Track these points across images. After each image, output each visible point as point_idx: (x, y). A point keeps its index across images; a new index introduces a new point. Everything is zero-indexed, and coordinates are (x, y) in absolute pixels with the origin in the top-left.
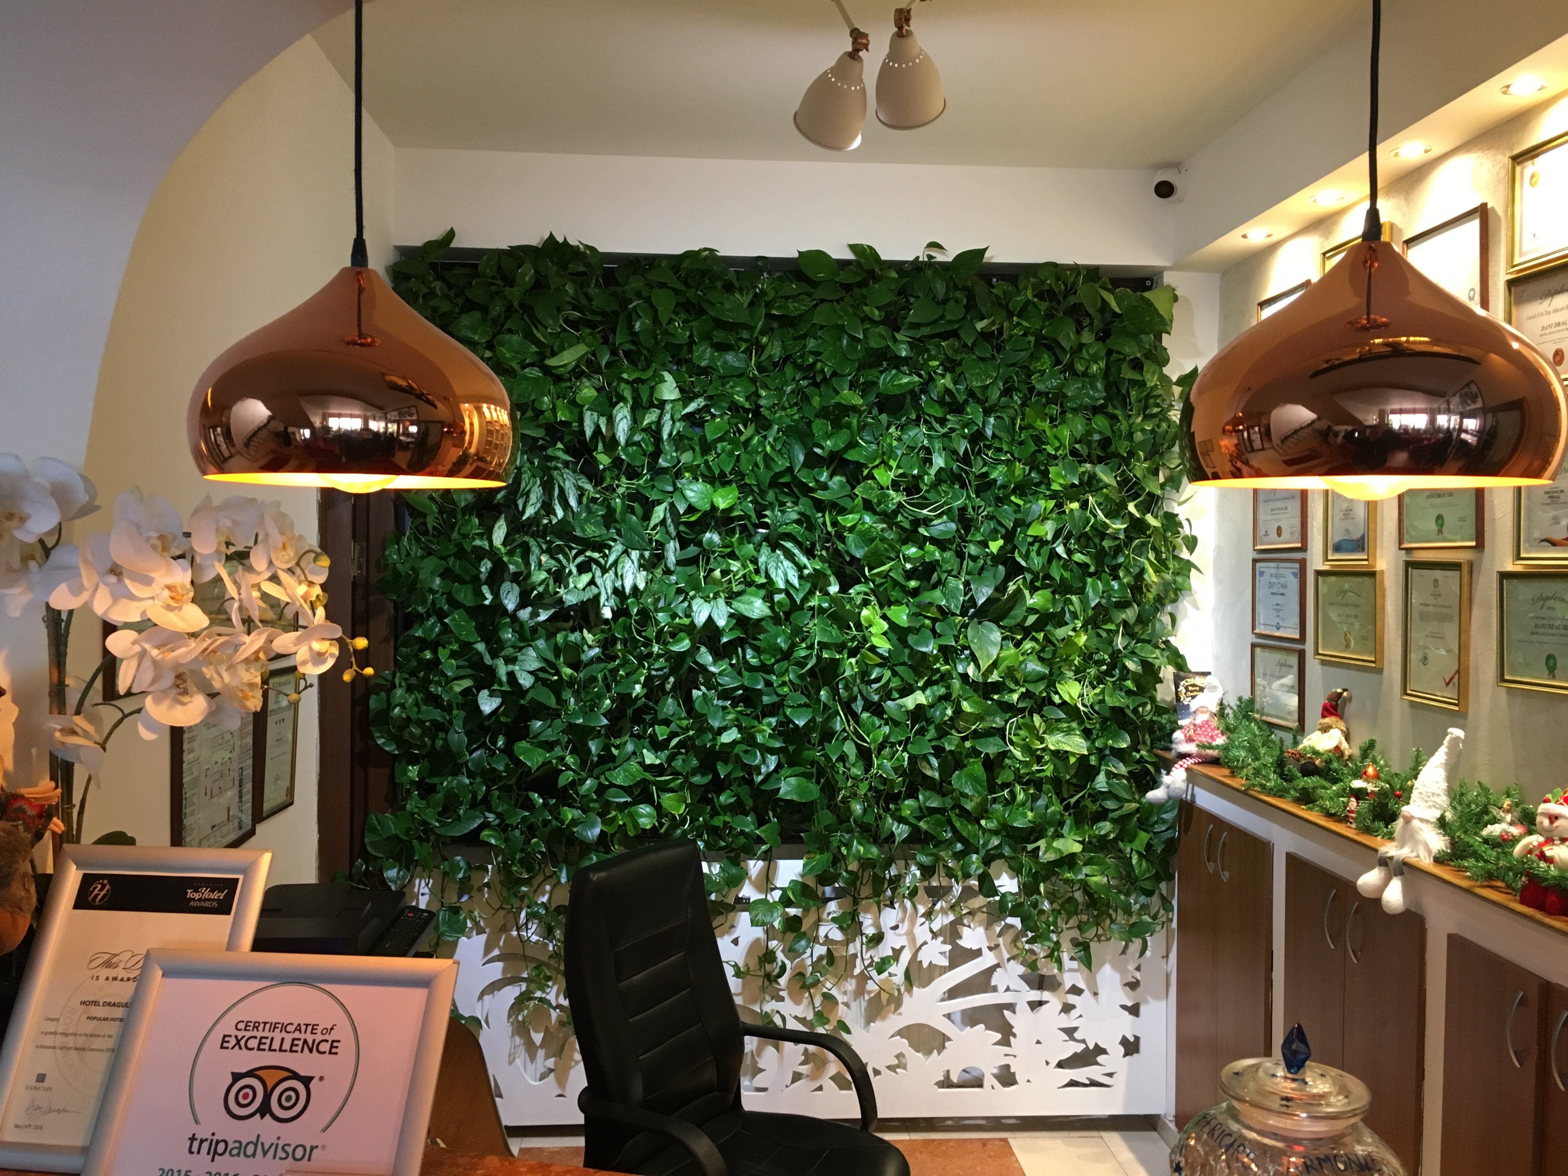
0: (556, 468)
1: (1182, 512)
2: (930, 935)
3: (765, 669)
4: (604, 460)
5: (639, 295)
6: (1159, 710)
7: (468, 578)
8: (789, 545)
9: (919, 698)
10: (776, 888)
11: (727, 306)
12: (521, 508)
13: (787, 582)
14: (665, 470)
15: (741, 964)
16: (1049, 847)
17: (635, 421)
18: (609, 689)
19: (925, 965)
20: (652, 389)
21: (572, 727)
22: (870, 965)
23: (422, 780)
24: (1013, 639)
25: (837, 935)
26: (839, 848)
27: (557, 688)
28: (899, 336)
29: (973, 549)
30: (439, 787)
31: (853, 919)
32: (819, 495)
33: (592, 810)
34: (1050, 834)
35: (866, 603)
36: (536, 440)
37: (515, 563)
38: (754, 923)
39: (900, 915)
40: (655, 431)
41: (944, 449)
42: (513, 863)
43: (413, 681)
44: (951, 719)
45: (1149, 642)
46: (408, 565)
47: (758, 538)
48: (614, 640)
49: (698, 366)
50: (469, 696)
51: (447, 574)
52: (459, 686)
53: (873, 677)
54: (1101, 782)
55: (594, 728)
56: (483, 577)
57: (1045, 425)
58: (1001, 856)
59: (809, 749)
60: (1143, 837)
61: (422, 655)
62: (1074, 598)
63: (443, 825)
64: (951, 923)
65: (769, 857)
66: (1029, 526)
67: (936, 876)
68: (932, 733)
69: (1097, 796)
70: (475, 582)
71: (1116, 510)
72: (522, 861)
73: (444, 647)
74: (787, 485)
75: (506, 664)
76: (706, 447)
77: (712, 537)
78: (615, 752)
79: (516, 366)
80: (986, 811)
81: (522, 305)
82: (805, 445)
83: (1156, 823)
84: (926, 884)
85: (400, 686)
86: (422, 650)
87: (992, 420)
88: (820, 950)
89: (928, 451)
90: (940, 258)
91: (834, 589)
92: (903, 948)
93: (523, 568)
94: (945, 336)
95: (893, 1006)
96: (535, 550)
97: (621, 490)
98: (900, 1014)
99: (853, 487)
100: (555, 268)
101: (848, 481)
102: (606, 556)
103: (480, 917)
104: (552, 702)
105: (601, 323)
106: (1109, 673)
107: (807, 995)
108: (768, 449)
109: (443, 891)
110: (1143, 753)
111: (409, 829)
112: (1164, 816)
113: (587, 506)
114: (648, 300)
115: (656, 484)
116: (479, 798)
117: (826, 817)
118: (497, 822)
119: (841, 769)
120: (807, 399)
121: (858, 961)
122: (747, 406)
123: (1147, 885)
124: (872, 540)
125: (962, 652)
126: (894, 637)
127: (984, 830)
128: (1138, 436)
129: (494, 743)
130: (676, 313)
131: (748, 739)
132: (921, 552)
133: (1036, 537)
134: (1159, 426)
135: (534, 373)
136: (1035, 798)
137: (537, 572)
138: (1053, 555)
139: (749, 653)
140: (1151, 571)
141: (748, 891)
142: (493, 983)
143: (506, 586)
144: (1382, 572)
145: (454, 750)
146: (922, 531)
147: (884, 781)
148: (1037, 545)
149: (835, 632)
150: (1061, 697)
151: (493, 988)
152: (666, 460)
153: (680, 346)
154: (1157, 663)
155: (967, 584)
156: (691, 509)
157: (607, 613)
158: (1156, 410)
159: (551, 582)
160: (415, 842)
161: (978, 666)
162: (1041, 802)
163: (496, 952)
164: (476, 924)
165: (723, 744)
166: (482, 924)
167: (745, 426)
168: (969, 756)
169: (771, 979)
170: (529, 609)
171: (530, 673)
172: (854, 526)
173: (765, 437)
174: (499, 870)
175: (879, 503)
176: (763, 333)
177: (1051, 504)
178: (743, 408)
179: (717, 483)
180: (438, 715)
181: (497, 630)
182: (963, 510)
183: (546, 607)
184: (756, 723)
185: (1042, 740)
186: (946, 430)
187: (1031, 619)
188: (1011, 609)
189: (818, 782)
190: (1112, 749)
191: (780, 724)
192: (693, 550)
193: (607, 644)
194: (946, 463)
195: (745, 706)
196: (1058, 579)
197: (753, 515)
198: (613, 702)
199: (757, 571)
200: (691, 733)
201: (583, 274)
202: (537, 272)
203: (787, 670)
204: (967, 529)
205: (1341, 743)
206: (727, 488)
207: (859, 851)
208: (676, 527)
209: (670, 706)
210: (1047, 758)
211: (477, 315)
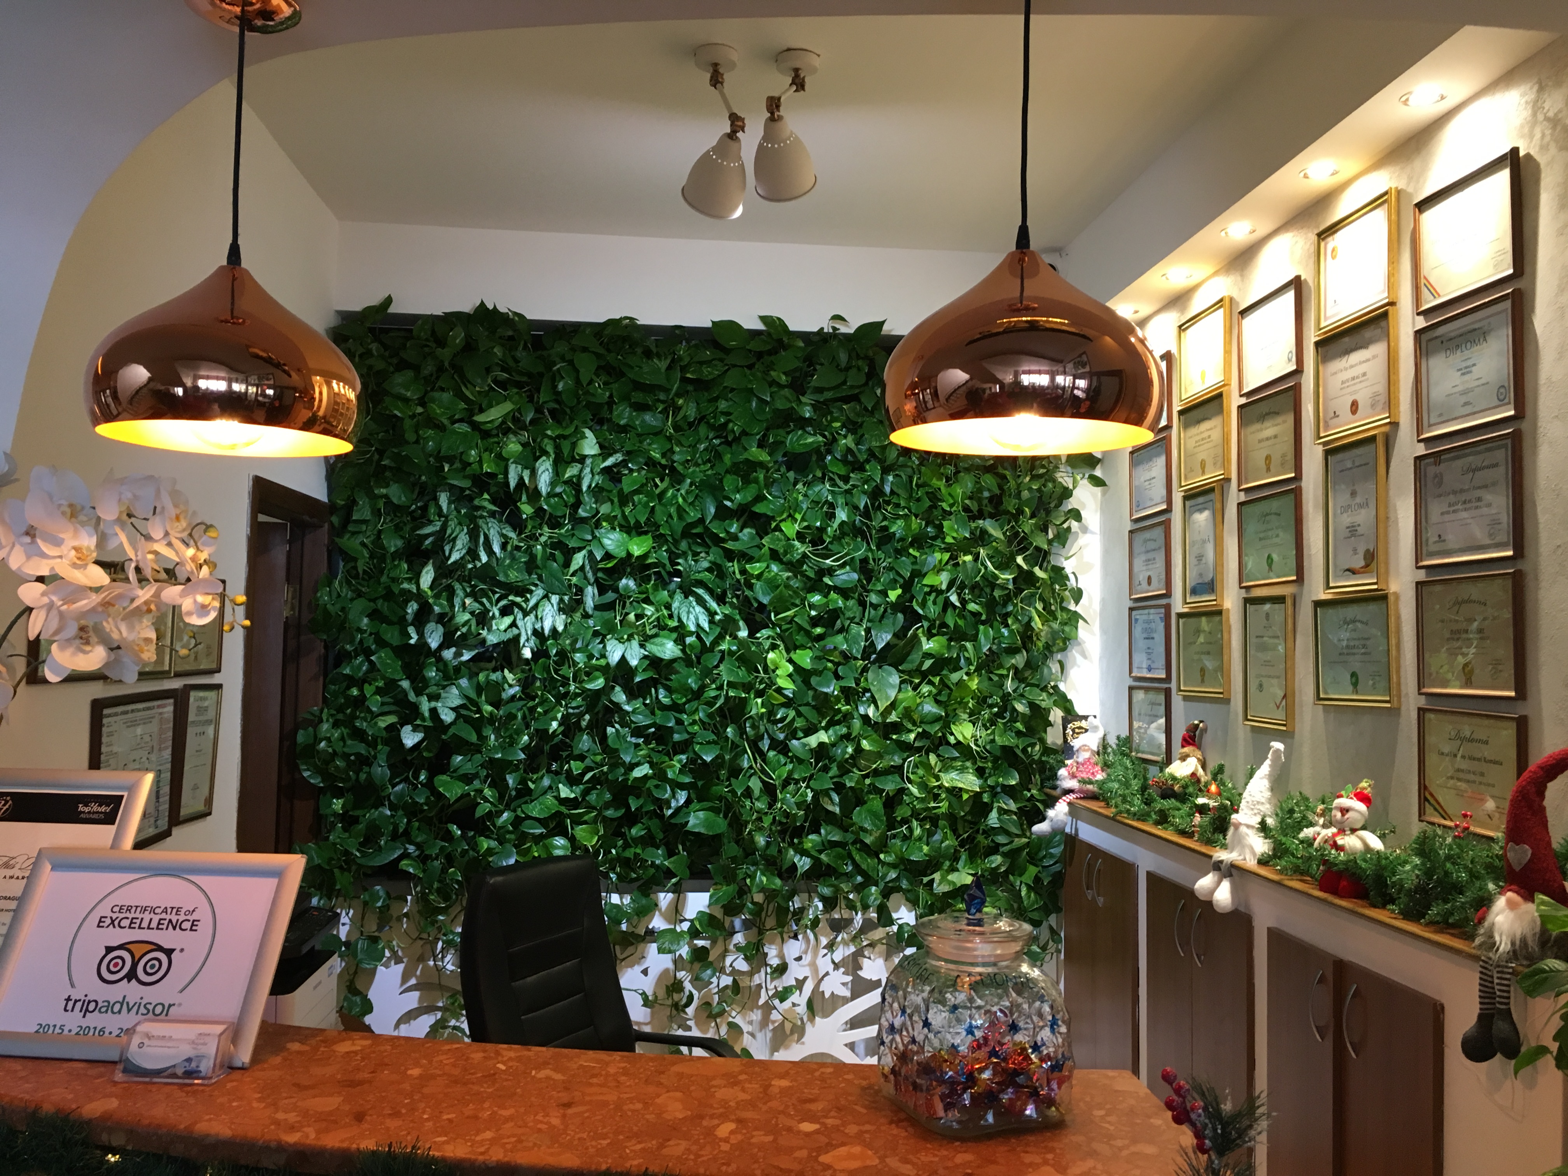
0: (482, 517)
1: (1069, 566)
2: (832, 966)
3: (675, 708)
4: (527, 510)
5: (563, 359)
6: (1047, 750)
7: (395, 619)
8: (700, 591)
9: (823, 737)
10: (685, 920)
11: (646, 369)
12: (447, 553)
13: (698, 625)
14: (583, 520)
15: (650, 993)
16: (943, 879)
17: (557, 472)
18: (528, 726)
19: (827, 995)
20: (574, 445)
21: (492, 761)
22: (774, 996)
23: (346, 812)
24: (911, 683)
25: (742, 965)
26: (745, 879)
27: (478, 725)
28: (803, 399)
29: (874, 598)
30: (361, 819)
31: (758, 950)
32: (730, 545)
33: (509, 841)
34: (946, 868)
35: (774, 647)
36: (462, 490)
37: (441, 605)
38: (661, 951)
39: (804, 946)
40: (575, 484)
41: (847, 504)
42: (430, 891)
43: (340, 716)
44: (852, 757)
45: (1037, 686)
46: (338, 606)
47: (672, 586)
48: (535, 678)
49: (618, 425)
50: (393, 731)
51: (374, 615)
52: (384, 722)
53: (779, 716)
54: (993, 818)
55: (512, 761)
56: (410, 618)
57: (942, 484)
58: (898, 889)
59: (717, 785)
60: (1032, 870)
61: (348, 692)
62: (968, 645)
63: (364, 855)
64: (853, 953)
65: (678, 890)
66: (924, 575)
67: (838, 908)
68: (834, 771)
69: (990, 832)
70: (402, 623)
71: (1005, 564)
72: (439, 891)
73: (370, 684)
74: (699, 535)
75: (429, 701)
76: (624, 499)
77: (627, 583)
78: (531, 786)
79: (446, 422)
80: (886, 846)
81: (453, 366)
82: (716, 498)
83: (1044, 857)
84: (828, 916)
85: (327, 721)
86: (349, 688)
87: (891, 478)
88: (726, 981)
89: (832, 506)
90: (843, 329)
91: (743, 633)
92: (806, 978)
93: (447, 609)
94: (846, 400)
95: (796, 1036)
96: (460, 593)
97: (543, 539)
98: (803, 1043)
99: (761, 538)
100: (486, 333)
101: (757, 533)
102: (527, 600)
103: (399, 946)
104: (474, 738)
105: (528, 384)
106: (1000, 715)
107: (713, 1024)
108: (680, 500)
109: (363, 918)
110: (1034, 792)
111: (331, 859)
112: (1052, 851)
113: (511, 553)
114: (571, 363)
115: (575, 532)
116: (401, 830)
117: (731, 849)
118: (417, 853)
119: (748, 803)
120: (719, 456)
121: (763, 991)
122: (663, 462)
123: (1035, 916)
124: (778, 587)
125: (864, 694)
126: (799, 680)
127: (883, 863)
128: (1025, 494)
129: (416, 777)
130: (598, 376)
131: (660, 774)
132: (825, 600)
133: (932, 586)
134: (1044, 486)
135: (464, 428)
136: (930, 834)
137: (460, 614)
138: (947, 604)
139: (662, 693)
140: (1037, 618)
141: (658, 923)
142: (410, 1012)
143: (431, 626)
144: (1228, 610)
145: (378, 782)
146: (827, 580)
147: (787, 815)
148: (934, 595)
149: (742, 673)
150: (956, 738)
151: (410, 1016)
152: (585, 511)
153: (601, 405)
154: (1043, 705)
155: (868, 631)
156: (608, 556)
157: (527, 653)
158: (1042, 471)
159: (473, 622)
160: (336, 871)
161: (877, 707)
162: (937, 837)
163: (413, 981)
164: (394, 953)
165: (636, 778)
166: (400, 953)
167: (662, 480)
168: (869, 792)
169: (679, 1008)
170: (453, 650)
171: (452, 709)
172: (761, 574)
173: (678, 490)
174: (416, 900)
175: (786, 553)
176: (679, 395)
177: (946, 556)
178: (660, 464)
179: (634, 532)
180: (362, 749)
181: (422, 667)
182: (864, 561)
183: (470, 648)
184: (667, 759)
185: (938, 778)
186: (848, 487)
187: (928, 663)
188: (908, 654)
189: (725, 817)
190: (1004, 787)
191: (691, 761)
192: (610, 596)
193: (526, 684)
194: (848, 517)
195: (658, 744)
196: (952, 626)
197: (667, 562)
198: (531, 739)
199: (671, 616)
200: (605, 768)
201: (511, 338)
202: (468, 336)
203: (697, 710)
204: (869, 581)
205: (1196, 770)
206: (643, 537)
207: (762, 882)
208: (595, 574)
209: (585, 742)
210: (943, 796)
211: (410, 374)
